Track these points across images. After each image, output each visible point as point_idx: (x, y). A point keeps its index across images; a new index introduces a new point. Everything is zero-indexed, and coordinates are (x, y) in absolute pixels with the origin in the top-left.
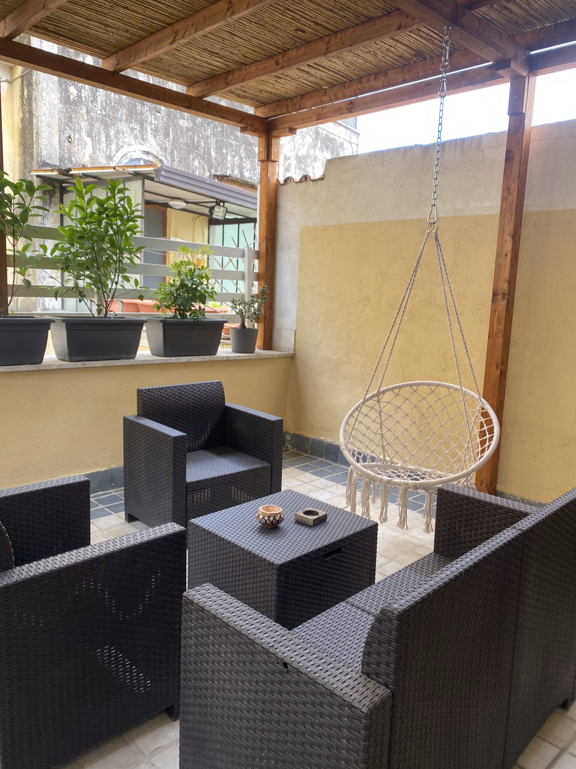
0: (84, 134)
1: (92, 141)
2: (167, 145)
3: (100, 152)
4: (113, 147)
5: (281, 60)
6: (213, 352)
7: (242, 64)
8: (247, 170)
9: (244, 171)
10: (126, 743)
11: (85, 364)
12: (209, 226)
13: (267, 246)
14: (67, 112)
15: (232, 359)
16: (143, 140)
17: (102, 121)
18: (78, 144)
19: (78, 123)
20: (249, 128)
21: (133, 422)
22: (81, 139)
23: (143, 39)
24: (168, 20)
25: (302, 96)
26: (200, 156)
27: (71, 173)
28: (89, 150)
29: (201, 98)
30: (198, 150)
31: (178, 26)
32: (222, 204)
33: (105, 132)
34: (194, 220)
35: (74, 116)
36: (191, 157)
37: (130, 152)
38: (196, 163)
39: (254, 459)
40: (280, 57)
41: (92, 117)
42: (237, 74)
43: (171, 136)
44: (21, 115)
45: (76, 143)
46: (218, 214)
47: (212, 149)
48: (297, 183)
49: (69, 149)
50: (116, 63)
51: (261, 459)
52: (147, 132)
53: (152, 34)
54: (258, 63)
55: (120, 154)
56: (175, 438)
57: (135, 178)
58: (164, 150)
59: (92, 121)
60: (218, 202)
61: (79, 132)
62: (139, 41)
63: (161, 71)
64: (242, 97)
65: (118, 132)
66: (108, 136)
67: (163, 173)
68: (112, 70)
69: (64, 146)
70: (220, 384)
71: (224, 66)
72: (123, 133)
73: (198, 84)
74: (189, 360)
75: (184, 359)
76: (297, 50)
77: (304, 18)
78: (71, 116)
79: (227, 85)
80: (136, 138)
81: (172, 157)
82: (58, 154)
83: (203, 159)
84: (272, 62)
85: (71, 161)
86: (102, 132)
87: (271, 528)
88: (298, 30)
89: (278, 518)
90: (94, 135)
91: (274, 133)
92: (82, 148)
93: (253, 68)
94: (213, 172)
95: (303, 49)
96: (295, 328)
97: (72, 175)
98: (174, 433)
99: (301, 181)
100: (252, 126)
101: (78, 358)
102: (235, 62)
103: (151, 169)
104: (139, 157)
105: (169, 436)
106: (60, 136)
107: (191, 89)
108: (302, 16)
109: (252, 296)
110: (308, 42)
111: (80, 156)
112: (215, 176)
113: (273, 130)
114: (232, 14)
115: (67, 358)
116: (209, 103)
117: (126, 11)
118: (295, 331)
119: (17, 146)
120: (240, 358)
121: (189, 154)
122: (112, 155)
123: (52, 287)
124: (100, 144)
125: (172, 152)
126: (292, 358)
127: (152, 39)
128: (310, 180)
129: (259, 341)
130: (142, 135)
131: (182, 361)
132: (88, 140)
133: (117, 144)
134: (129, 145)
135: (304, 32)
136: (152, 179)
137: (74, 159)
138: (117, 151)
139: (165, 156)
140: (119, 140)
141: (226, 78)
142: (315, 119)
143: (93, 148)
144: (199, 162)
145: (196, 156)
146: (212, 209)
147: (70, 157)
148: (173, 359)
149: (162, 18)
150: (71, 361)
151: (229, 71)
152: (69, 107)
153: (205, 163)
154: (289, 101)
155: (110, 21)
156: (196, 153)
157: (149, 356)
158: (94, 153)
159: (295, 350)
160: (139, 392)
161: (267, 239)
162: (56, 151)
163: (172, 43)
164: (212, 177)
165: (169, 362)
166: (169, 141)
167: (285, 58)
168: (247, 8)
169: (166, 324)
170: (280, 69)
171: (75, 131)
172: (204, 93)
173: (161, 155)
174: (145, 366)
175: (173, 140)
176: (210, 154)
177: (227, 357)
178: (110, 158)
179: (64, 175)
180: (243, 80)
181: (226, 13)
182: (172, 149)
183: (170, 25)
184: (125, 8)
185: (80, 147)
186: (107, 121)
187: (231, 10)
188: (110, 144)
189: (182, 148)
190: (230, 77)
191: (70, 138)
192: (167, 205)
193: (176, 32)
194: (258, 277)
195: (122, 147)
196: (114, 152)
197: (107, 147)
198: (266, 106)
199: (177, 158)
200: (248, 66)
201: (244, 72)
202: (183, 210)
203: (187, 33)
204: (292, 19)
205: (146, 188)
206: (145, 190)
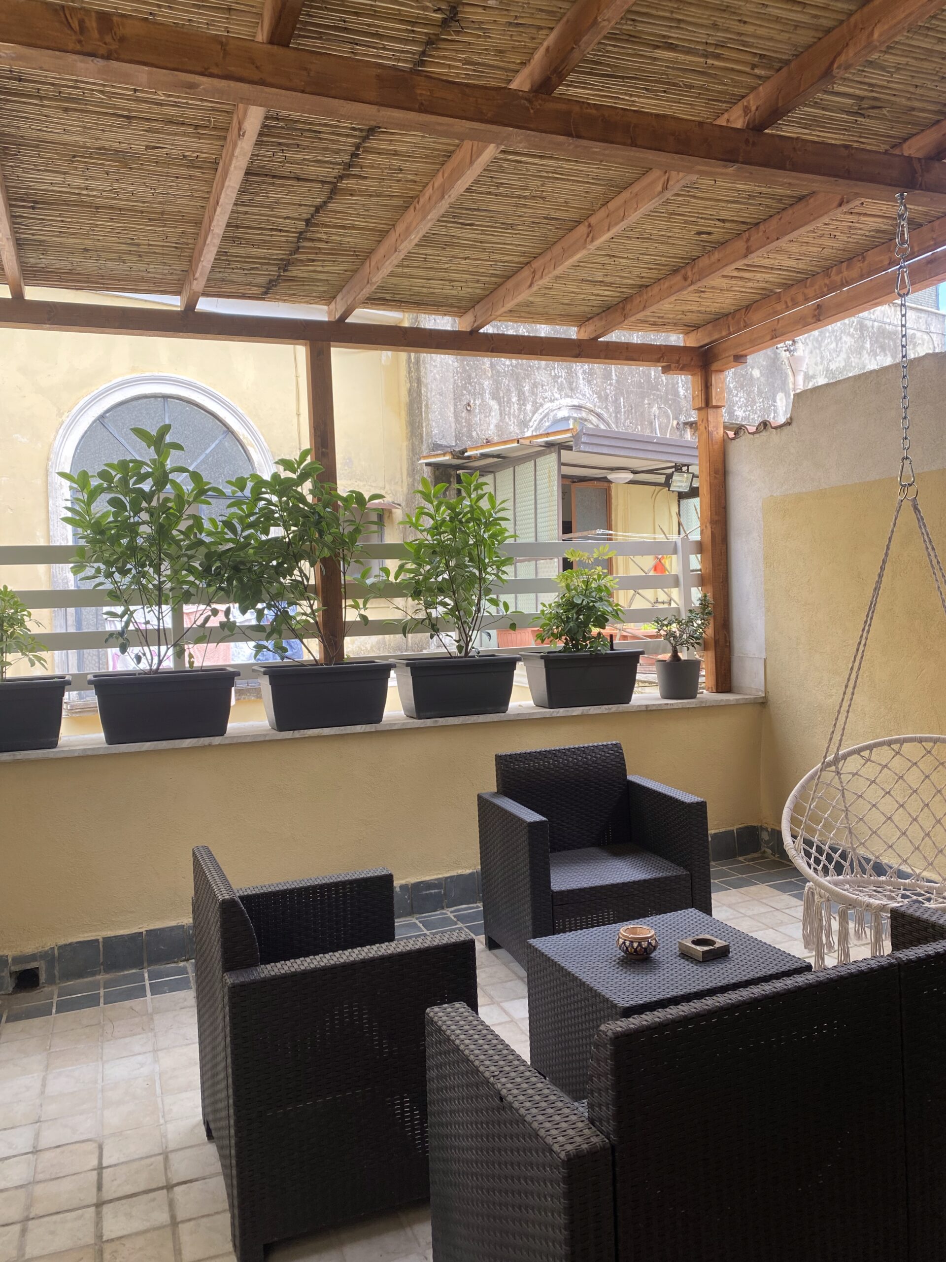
0: (487, 396)
1: (500, 404)
2: (608, 391)
3: (509, 418)
4: (529, 407)
5: (689, 274)
6: (623, 699)
7: (641, 286)
8: (741, 407)
9: (736, 408)
11: (436, 722)
12: (679, 501)
13: (712, 533)
14: (465, 371)
15: (654, 708)
16: (572, 390)
17: (512, 374)
18: (480, 412)
19: (480, 384)
20: (673, 366)
21: (487, 801)
22: (484, 405)
23: (499, 286)
24: (522, 260)
25: (748, 308)
26: (661, 398)
27: (466, 454)
28: (494, 419)
29: (595, 339)
30: (658, 390)
31: (536, 264)
32: (684, 469)
33: (517, 389)
34: (654, 495)
35: (473, 375)
36: (646, 401)
37: (552, 411)
38: (655, 409)
39: (666, 863)
40: (688, 268)
41: (498, 372)
42: (637, 301)
43: (614, 377)
44: (408, 385)
45: (477, 411)
46: (679, 484)
47: (680, 384)
48: (753, 433)
49: (468, 422)
50: (473, 320)
51: (678, 865)
52: (578, 377)
53: (509, 277)
54: (662, 281)
55: (537, 417)
56: (533, 825)
57: (548, 450)
58: (603, 398)
59: (499, 376)
60: (679, 467)
61: (482, 395)
62: (496, 289)
63: (537, 316)
64: (659, 324)
65: (535, 385)
66: (520, 394)
67: (584, 439)
68: (469, 330)
69: (462, 417)
70: (617, 748)
71: (618, 294)
72: (542, 386)
73: (591, 321)
74: (585, 713)
75: (577, 711)
76: (709, 257)
77: (702, 218)
78: (469, 376)
79: (625, 317)
80: (560, 389)
81: (616, 408)
82: (453, 430)
83: (666, 401)
84: (678, 278)
85: (470, 437)
86: (513, 389)
87: (638, 960)
88: (699, 233)
89: (644, 944)
90: (502, 395)
91: (715, 367)
92: (486, 417)
93: (655, 290)
94: (683, 419)
95: (716, 253)
96: (764, 657)
97: (469, 457)
98: (531, 816)
99: (757, 432)
100: (678, 362)
101: (428, 714)
102: (632, 286)
103: (569, 435)
104: (567, 415)
105: (524, 821)
106: (456, 405)
107: (583, 329)
108: (698, 217)
109: (690, 611)
110: (722, 244)
111: (483, 427)
112: (685, 424)
113: (713, 362)
115: (415, 715)
116: (608, 343)
117: (467, 261)
118: (765, 660)
119: (405, 427)
120: (669, 707)
121: (643, 398)
122: (528, 418)
123: (399, 621)
124: (510, 407)
125: (617, 400)
126: (763, 703)
127: (510, 284)
128: (772, 428)
129: (710, 679)
130: (571, 383)
131: (574, 714)
132: (494, 404)
133: (535, 402)
134: (552, 401)
135: (709, 233)
136: (570, 448)
137: (474, 434)
138: (534, 413)
139: (606, 408)
140: (536, 395)
141: (623, 309)
142: (769, 337)
143: (501, 414)
144: (659, 408)
145: (654, 400)
146: (669, 477)
147: (470, 431)
148: (561, 712)
149: (515, 259)
150: (419, 718)
151: (627, 298)
152: (467, 364)
153: (670, 407)
154: (730, 318)
155: (454, 276)
156: (654, 394)
157: (532, 708)
158: (502, 419)
159: (766, 692)
160: (499, 759)
162: (451, 427)
163: (530, 286)
164: (681, 426)
165: (554, 715)
166: (611, 384)
167: (696, 270)
169: (551, 662)
170: (689, 286)
171: (475, 394)
172: (598, 333)
173: (599, 407)
174: (524, 721)
175: (617, 381)
176: (676, 394)
177: (647, 706)
178: (524, 424)
179: (459, 458)
180: (645, 308)
182: (615, 395)
183: (527, 263)
184: (466, 259)
185: (483, 416)
186: (519, 373)
188: (524, 405)
189: (632, 392)
190: (628, 307)
191: (469, 405)
192: (605, 479)
193: (534, 272)
194: (702, 581)
195: (541, 405)
196: (531, 415)
197: (519, 409)
198: (700, 330)
199: (625, 407)
200: (649, 288)
201: (645, 297)
202: (631, 482)
203: (546, 271)
204: (685, 223)
205: (563, 460)
206: (561, 464)
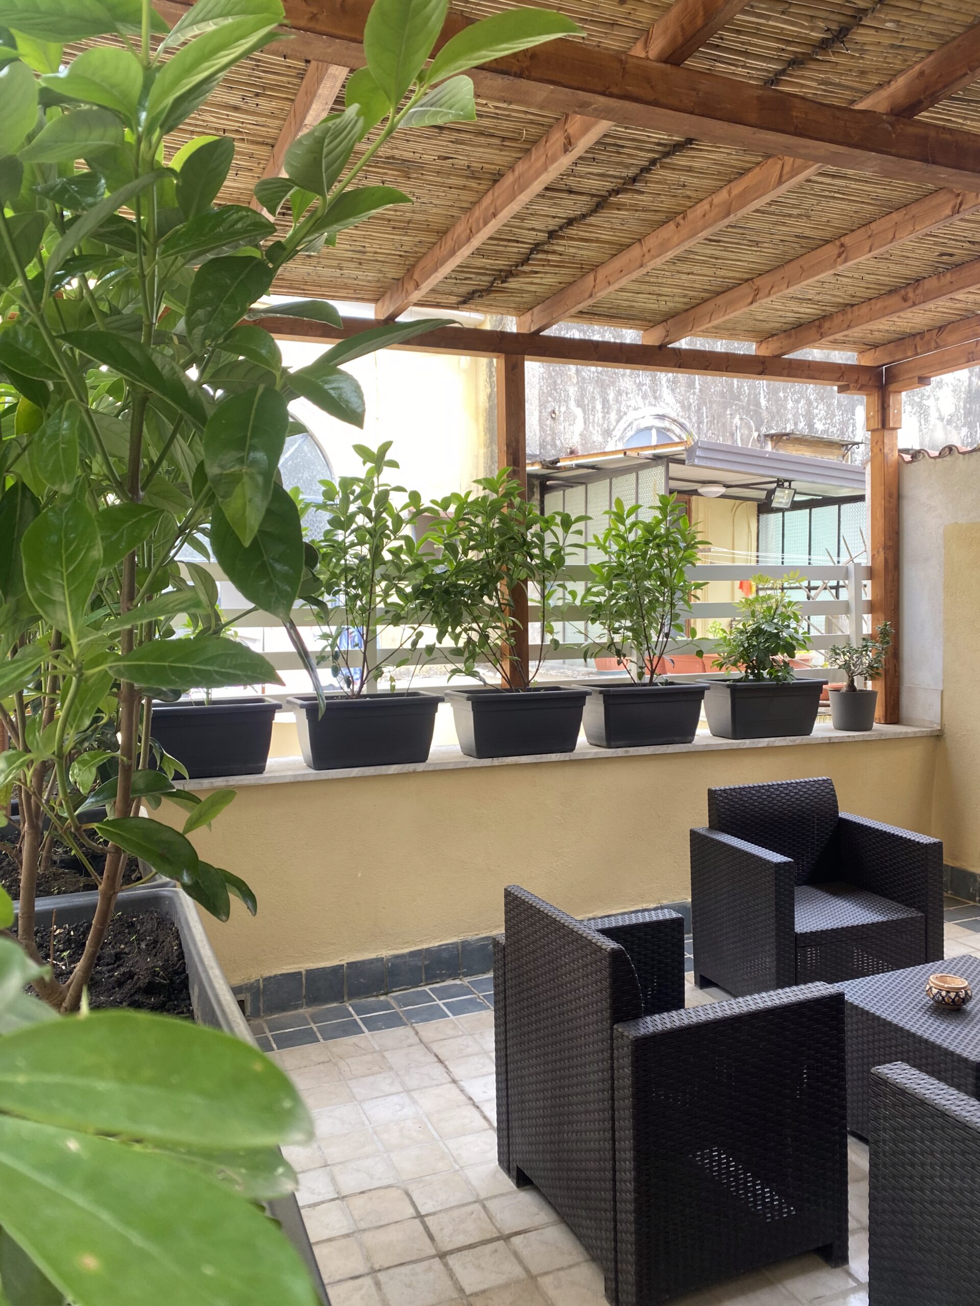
0: (572, 404)
1: (584, 412)
2: (691, 401)
3: (593, 426)
4: (613, 416)
5: (911, 295)
6: (806, 729)
7: (847, 305)
8: (820, 420)
9: (815, 421)
10: (770, 1283)
11: (627, 752)
12: (758, 516)
13: (885, 558)
14: (550, 376)
15: (836, 740)
16: (655, 398)
17: (597, 381)
18: (565, 420)
19: (565, 390)
20: (852, 385)
21: (706, 837)
22: (568, 412)
23: (705, 301)
24: (746, 276)
25: (941, 329)
26: (743, 408)
27: (559, 465)
28: (579, 426)
29: (778, 356)
30: (740, 400)
31: (759, 282)
32: (786, 484)
33: (601, 396)
34: (734, 510)
35: (559, 381)
36: (728, 412)
37: (636, 420)
38: (737, 420)
39: (894, 904)
40: (910, 290)
41: (584, 378)
42: (838, 320)
43: (697, 386)
44: (489, 390)
45: (562, 419)
46: (781, 500)
47: (762, 395)
48: (935, 458)
49: (552, 429)
50: (664, 334)
51: (907, 905)
52: (661, 386)
53: (718, 294)
54: (873, 301)
55: (622, 425)
56: (778, 865)
57: (654, 463)
58: (686, 407)
59: (584, 383)
60: (780, 483)
61: (566, 402)
62: (699, 304)
63: (722, 331)
65: (619, 393)
66: (605, 402)
67: (698, 453)
68: (657, 344)
69: (546, 425)
70: (828, 783)
71: (819, 312)
72: (627, 394)
73: (775, 338)
74: (771, 745)
75: (764, 742)
76: (939, 278)
77: (953, 240)
78: (555, 383)
79: (822, 336)
80: (644, 397)
81: (699, 418)
82: (537, 438)
83: (748, 412)
84: (896, 299)
85: (554, 445)
86: (597, 397)
87: (953, 1010)
88: (942, 255)
89: (962, 994)
90: (586, 402)
91: (892, 388)
92: (570, 425)
93: (865, 309)
94: (764, 430)
95: (948, 275)
96: (940, 687)
97: (558, 468)
98: (777, 858)
99: (941, 455)
100: (857, 381)
101: (619, 743)
102: (834, 305)
103: (680, 448)
104: (649, 425)
105: (769, 862)
106: (540, 412)
107: (764, 345)
108: (950, 239)
109: (864, 639)
110: (957, 266)
111: (567, 436)
112: (766, 436)
113: (891, 383)
114: (846, 261)
115: (604, 743)
116: (790, 360)
117: (690, 276)
118: (942, 692)
119: (482, 434)
120: (851, 740)
121: (725, 408)
122: (612, 428)
123: (579, 645)
124: (594, 415)
125: (699, 409)
126: (938, 737)
127: (720, 300)
128: (959, 453)
129: (879, 711)
130: (655, 391)
131: (760, 746)
132: (578, 412)
133: (619, 411)
134: (635, 409)
135: (951, 255)
136: (682, 462)
137: (558, 442)
138: (618, 421)
139: (689, 418)
140: (620, 403)
141: (820, 327)
142: (964, 360)
143: (585, 422)
144: (741, 419)
145: (736, 410)
146: (771, 493)
147: (553, 439)
148: (747, 743)
149: (738, 275)
150: (609, 747)
151: (825, 316)
152: (553, 370)
153: (751, 419)
154: (918, 337)
155: (665, 290)
156: (736, 405)
157: (708, 737)
158: (586, 429)
159: (942, 724)
160: (711, 793)
161: (886, 548)
162: (535, 435)
163: (752, 303)
164: (762, 438)
165: (741, 746)
166: (694, 393)
167: (919, 291)
168: (870, 251)
169: (736, 690)
170: (910, 307)
171: (560, 401)
172: (784, 350)
173: (682, 417)
174: (708, 753)
175: (701, 390)
176: (758, 404)
177: (830, 738)
178: (607, 433)
179: (548, 468)
180: (849, 327)
181: (835, 261)
182: (698, 404)
183: (747, 280)
184: (689, 274)
185: (567, 423)
186: (604, 380)
187: (844, 256)
188: (608, 413)
189: (715, 401)
190: (827, 325)
191: (554, 412)
192: (695, 492)
193: (758, 290)
194: (872, 607)
195: (625, 414)
196: (614, 423)
197: (604, 417)
198: (878, 349)
199: (707, 417)
200: (856, 308)
201: (850, 316)
202: (723, 496)
203: (774, 290)
204: (934, 244)
205: (671, 475)
206: (669, 478)
